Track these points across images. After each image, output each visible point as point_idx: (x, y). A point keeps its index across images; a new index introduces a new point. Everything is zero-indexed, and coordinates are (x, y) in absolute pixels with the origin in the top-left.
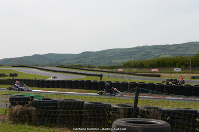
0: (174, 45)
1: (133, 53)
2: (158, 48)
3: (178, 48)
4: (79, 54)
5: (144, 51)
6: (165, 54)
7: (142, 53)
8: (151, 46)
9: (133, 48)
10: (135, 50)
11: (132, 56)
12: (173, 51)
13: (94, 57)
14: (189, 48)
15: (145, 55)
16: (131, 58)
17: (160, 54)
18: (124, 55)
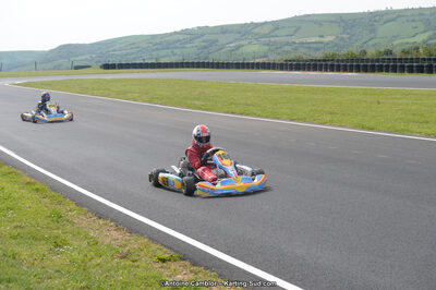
0: (266, 23)
1: (177, 44)
2: (232, 32)
3: (277, 29)
4: (51, 51)
5: (201, 39)
6: (250, 43)
7: (197, 42)
8: (215, 27)
9: (175, 33)
10: (181, 37)
11: (175, 51)
12: (265, 36)
13: (88, 57)
14: (300, 27)
15: (205, 47)
16: (174, 55)
17: (237, 44)
18: (157, 49)
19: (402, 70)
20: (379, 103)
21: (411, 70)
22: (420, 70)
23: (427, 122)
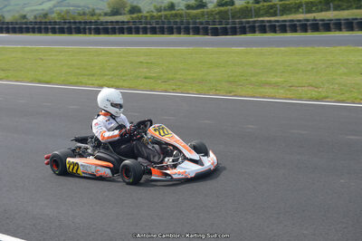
19: (46, 31)
20: (42, 59)
21: (54, 31)
22: (62, 31)
23: (93, 75)
